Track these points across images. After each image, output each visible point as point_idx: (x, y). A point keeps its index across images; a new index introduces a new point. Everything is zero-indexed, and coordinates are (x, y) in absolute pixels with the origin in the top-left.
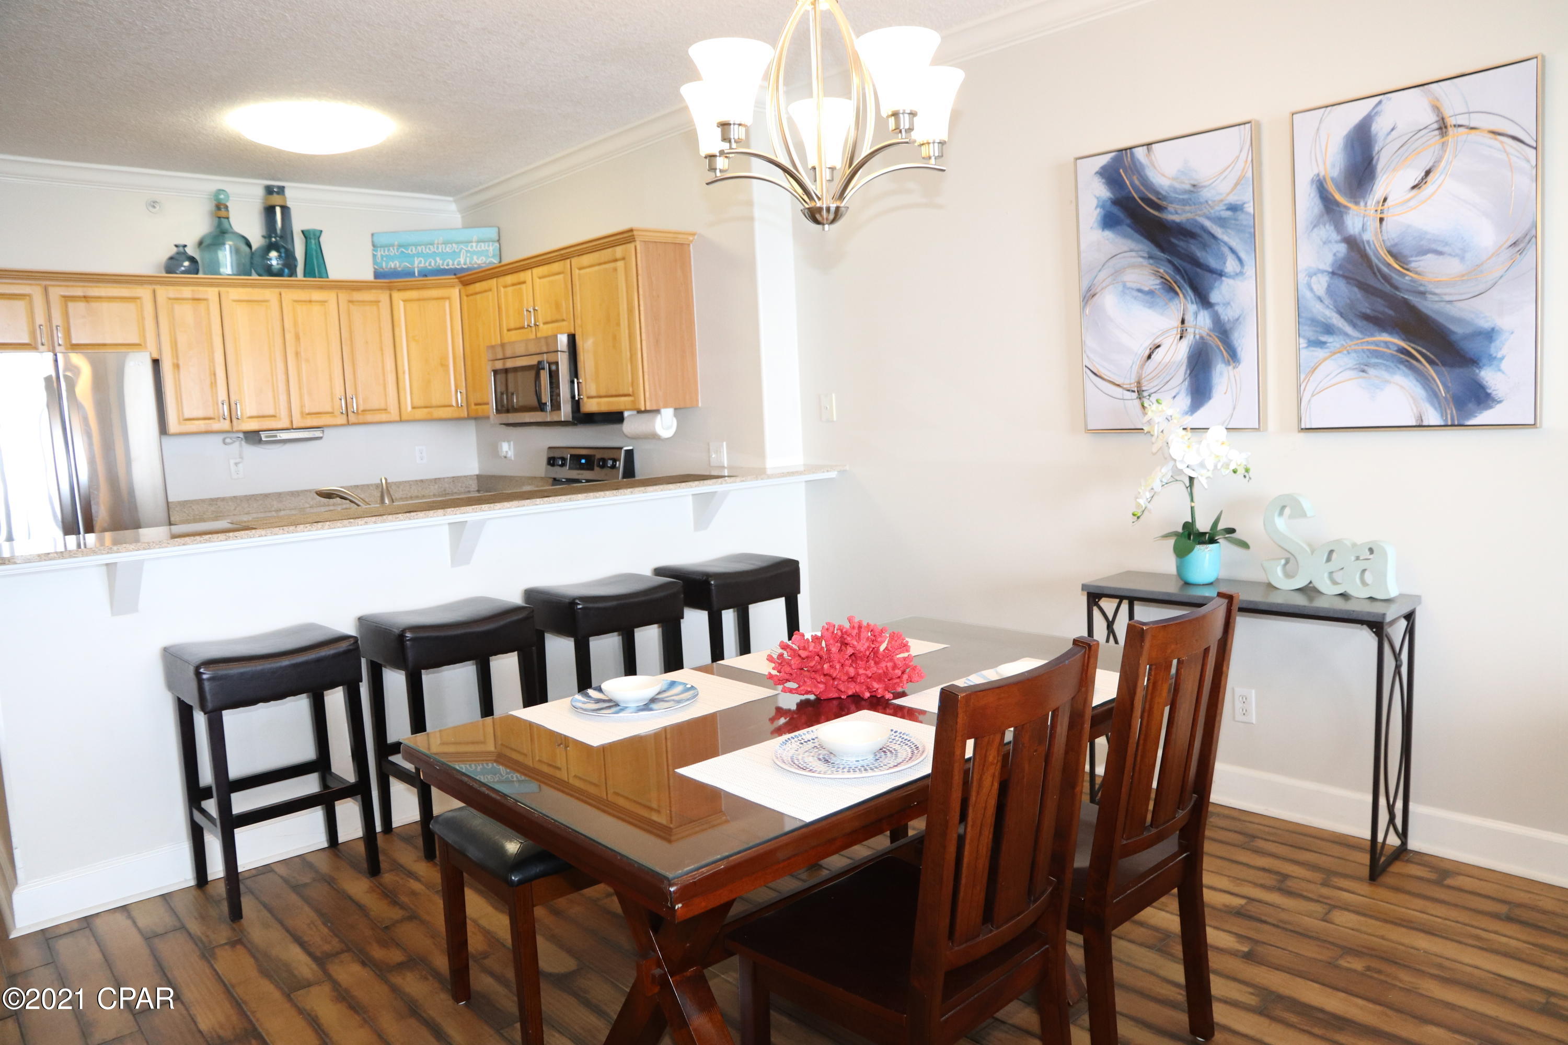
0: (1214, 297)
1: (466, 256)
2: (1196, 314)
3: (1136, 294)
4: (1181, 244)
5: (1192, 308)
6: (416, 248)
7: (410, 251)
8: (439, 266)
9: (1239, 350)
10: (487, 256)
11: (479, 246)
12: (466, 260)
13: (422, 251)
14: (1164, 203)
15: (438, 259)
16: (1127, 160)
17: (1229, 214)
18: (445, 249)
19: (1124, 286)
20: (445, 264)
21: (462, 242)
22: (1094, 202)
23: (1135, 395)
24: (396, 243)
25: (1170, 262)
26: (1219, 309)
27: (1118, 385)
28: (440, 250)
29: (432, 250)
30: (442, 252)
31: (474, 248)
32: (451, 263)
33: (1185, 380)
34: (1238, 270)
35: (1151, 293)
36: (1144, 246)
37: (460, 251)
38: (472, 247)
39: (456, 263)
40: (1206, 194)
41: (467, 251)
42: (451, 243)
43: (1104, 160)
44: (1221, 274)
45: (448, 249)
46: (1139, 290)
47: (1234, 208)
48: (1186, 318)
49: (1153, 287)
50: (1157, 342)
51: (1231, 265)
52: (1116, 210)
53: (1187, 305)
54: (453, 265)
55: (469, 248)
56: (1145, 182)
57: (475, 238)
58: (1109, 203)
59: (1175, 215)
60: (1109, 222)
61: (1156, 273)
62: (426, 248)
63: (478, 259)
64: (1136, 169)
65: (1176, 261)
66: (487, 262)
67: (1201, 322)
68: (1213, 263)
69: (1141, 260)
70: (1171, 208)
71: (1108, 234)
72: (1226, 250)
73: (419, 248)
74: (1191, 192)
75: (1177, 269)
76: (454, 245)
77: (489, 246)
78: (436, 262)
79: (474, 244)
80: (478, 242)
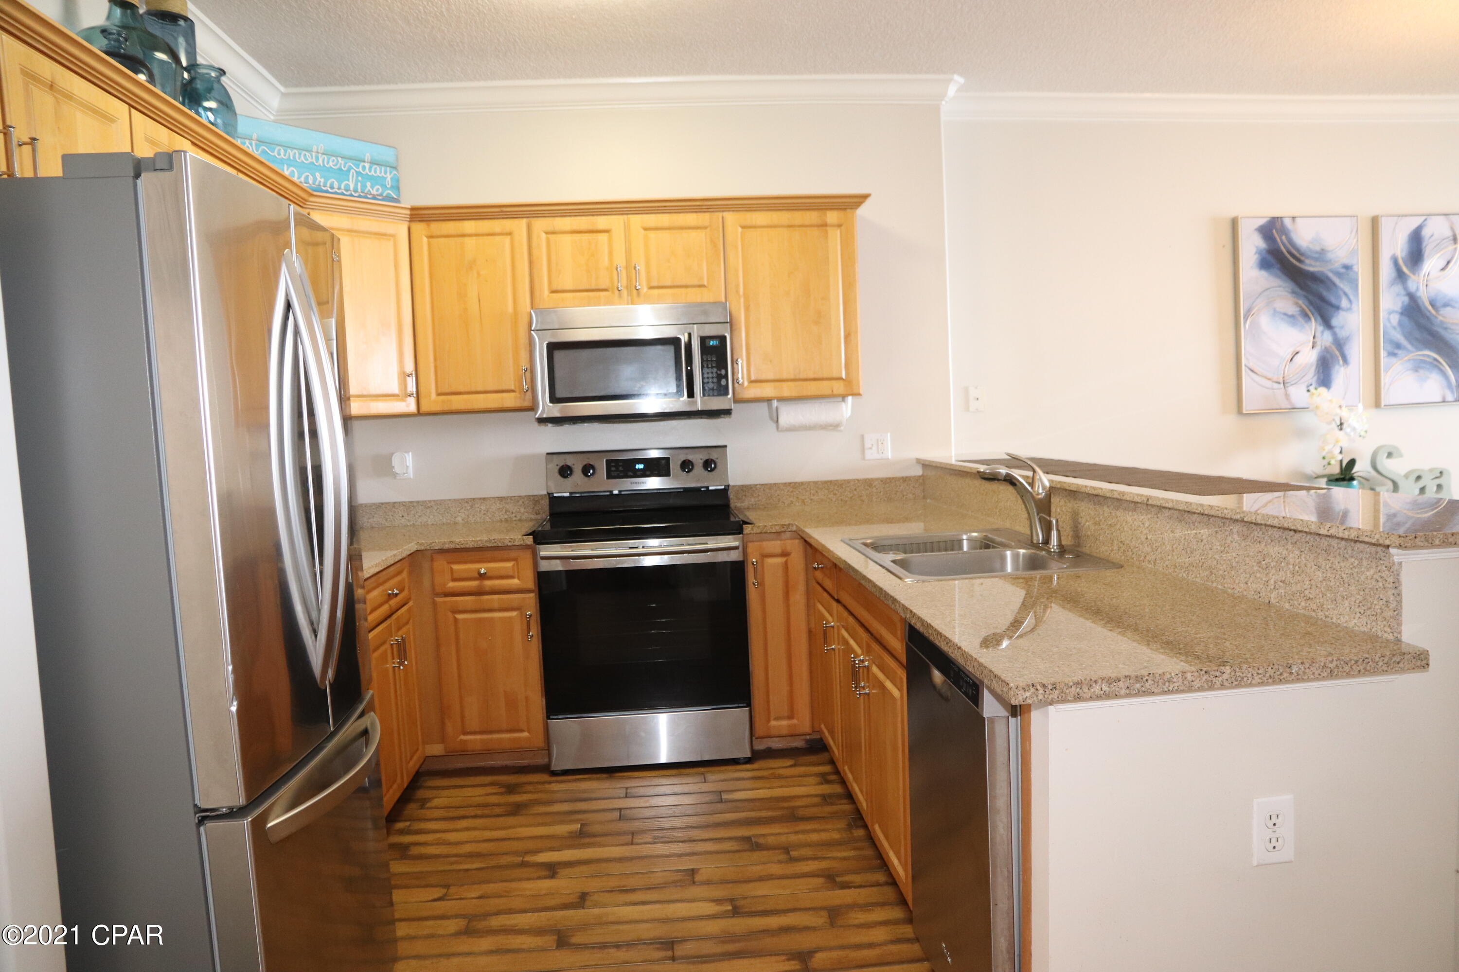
0: (1334, 322)
1: (357, 181)
2: (1322, 332)
3: (1282, 316)
4: (1314, 286)
5: (1320, 328)
6: (286, 151)
7: (276, 153)
8: (319, 185)
9: (1348, 357)
10: (384, 186)
11: (373, 170)
12: (356, 185)
13: (294, 157)
14: (1302, 258)
15: (318, 175)
16: (1278, 225)
17: (1343, 271)
18: (328, 163)
19: (1275, 310)
20: (328, 185)
21: (350, 159)
22: (1254, 250)
23: (1282, 385)
24: (255, 136)
25: (1306, 297)
26: (1337, 330)
27: (1269, 379)
28: (320, 162)
29: (310, 160)
30: (324, 165)
31: (367, 170)
32: (336, 185)
33: (1314, 376)
34: (1349, 306)
35: (1292, 316)
36: (1288, 285)
37: (349, 170)
38: (364, 168)
39: (343, 187)
40: (1330, 256)
41: (358, 173)
42: (337, 156)
43: (1262, 222)
44: (1338, 308)
45: (331, 164)
46: (1285, 314)
47: (1347, 267)
48: (1317, 335)
49: (1295, 313)
50: (1297, 350)
51: (1344, 303)
52: (1270, 258)
53: (1314, 326)
54: (339, 188)
55: (360, 169)
56: (1290, 241)
57: (368, 157)
58: (1264, 251)
59: (1311, 266)
60: (1264, 264)
61: (1297, 304)
62: (300, 154)
63: (372, 187)
64: (1284, 231)
65: (1311, 297)
66: (385, 195)
67: (1326, 338)
68: (1333, 300)
69: (1286, 293)
70: (1307, 261)
71: (1264, 274)
72: (1341, 293)
73: (291, 153)
74: (1320, 253)
75: (1311, 303)
76: (340, 159)
77: (386, 172)
78: (315, 179)
79: (367, 165)
80: (373, 163)
